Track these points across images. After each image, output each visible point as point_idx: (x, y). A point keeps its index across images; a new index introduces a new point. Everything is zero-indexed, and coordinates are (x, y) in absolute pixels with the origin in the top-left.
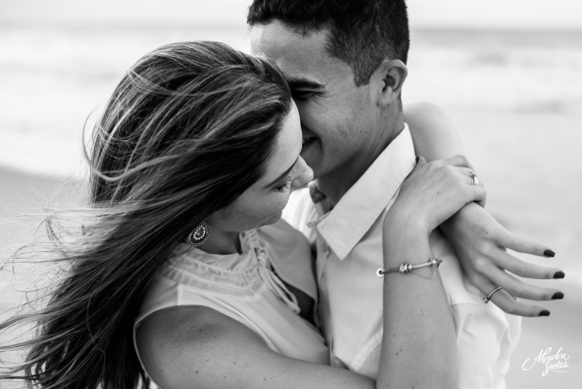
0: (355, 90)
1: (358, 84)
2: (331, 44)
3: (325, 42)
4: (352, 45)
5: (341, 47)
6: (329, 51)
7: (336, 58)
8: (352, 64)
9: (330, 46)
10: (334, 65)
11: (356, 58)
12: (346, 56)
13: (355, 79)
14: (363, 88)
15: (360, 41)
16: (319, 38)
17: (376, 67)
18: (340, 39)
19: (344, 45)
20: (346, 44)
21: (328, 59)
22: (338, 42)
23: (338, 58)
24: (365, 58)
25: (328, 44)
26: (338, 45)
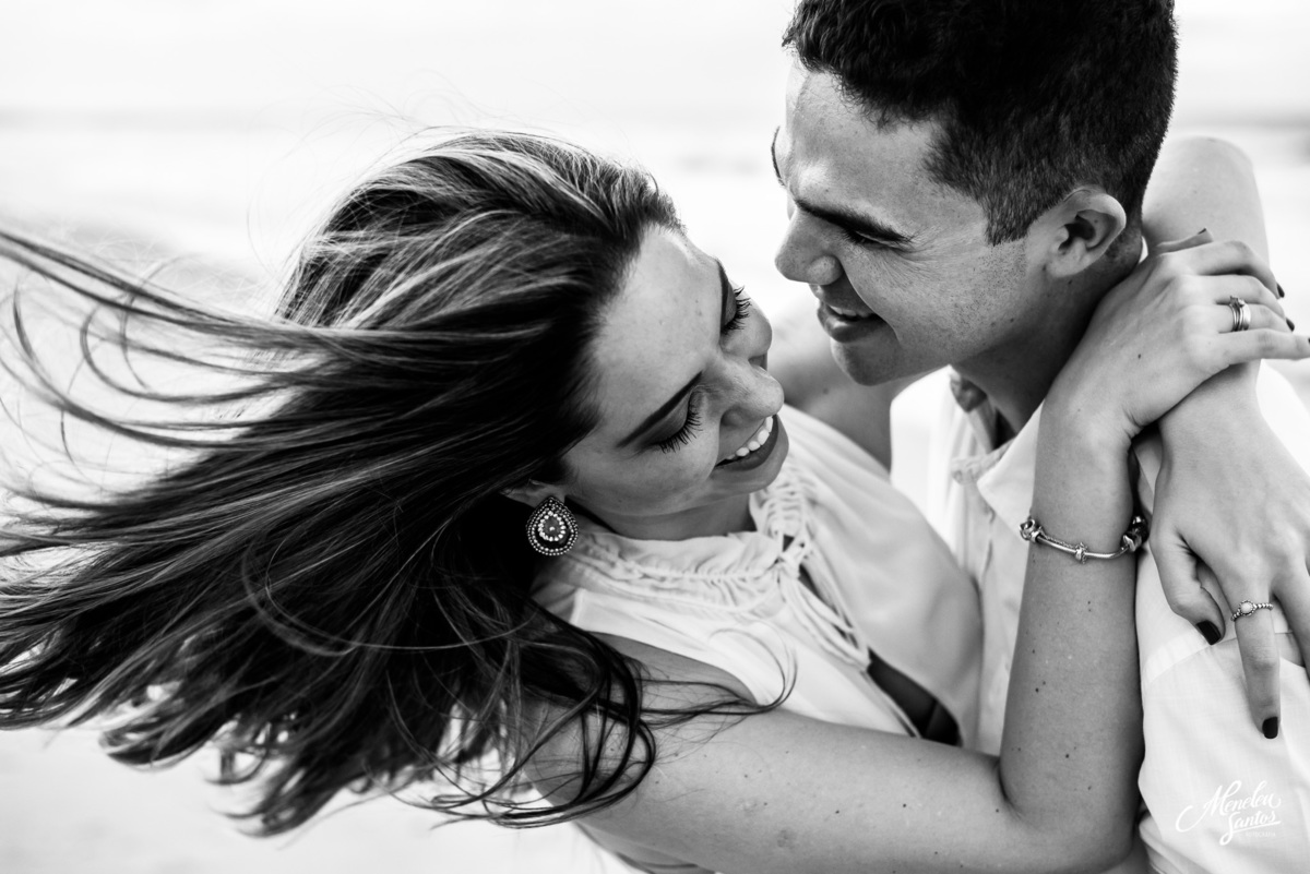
0: (986, 250)
1: (995, 239)
2: (939, 155)
3: (927, 149)
4: (990, 163)
5: (962, 164)
6: (932, 169)
7: (947, 188)
8: (985, 199)
9: (936, 159)
10: (941, 199)
11: (998, 188)
12: (974, 183)
13: (989, 229)
14: (1007, 247)
15: (1013, 153)
16: (915, 139)
17: (1047, 205)
18: (964, 147)
19: (971, 161)
20: (976, 158)
21: (928, 187)
22: (958, 153)
23: (952, 186)
24: (1020, 188)
25: (932, 154)
26: (955, 159)
